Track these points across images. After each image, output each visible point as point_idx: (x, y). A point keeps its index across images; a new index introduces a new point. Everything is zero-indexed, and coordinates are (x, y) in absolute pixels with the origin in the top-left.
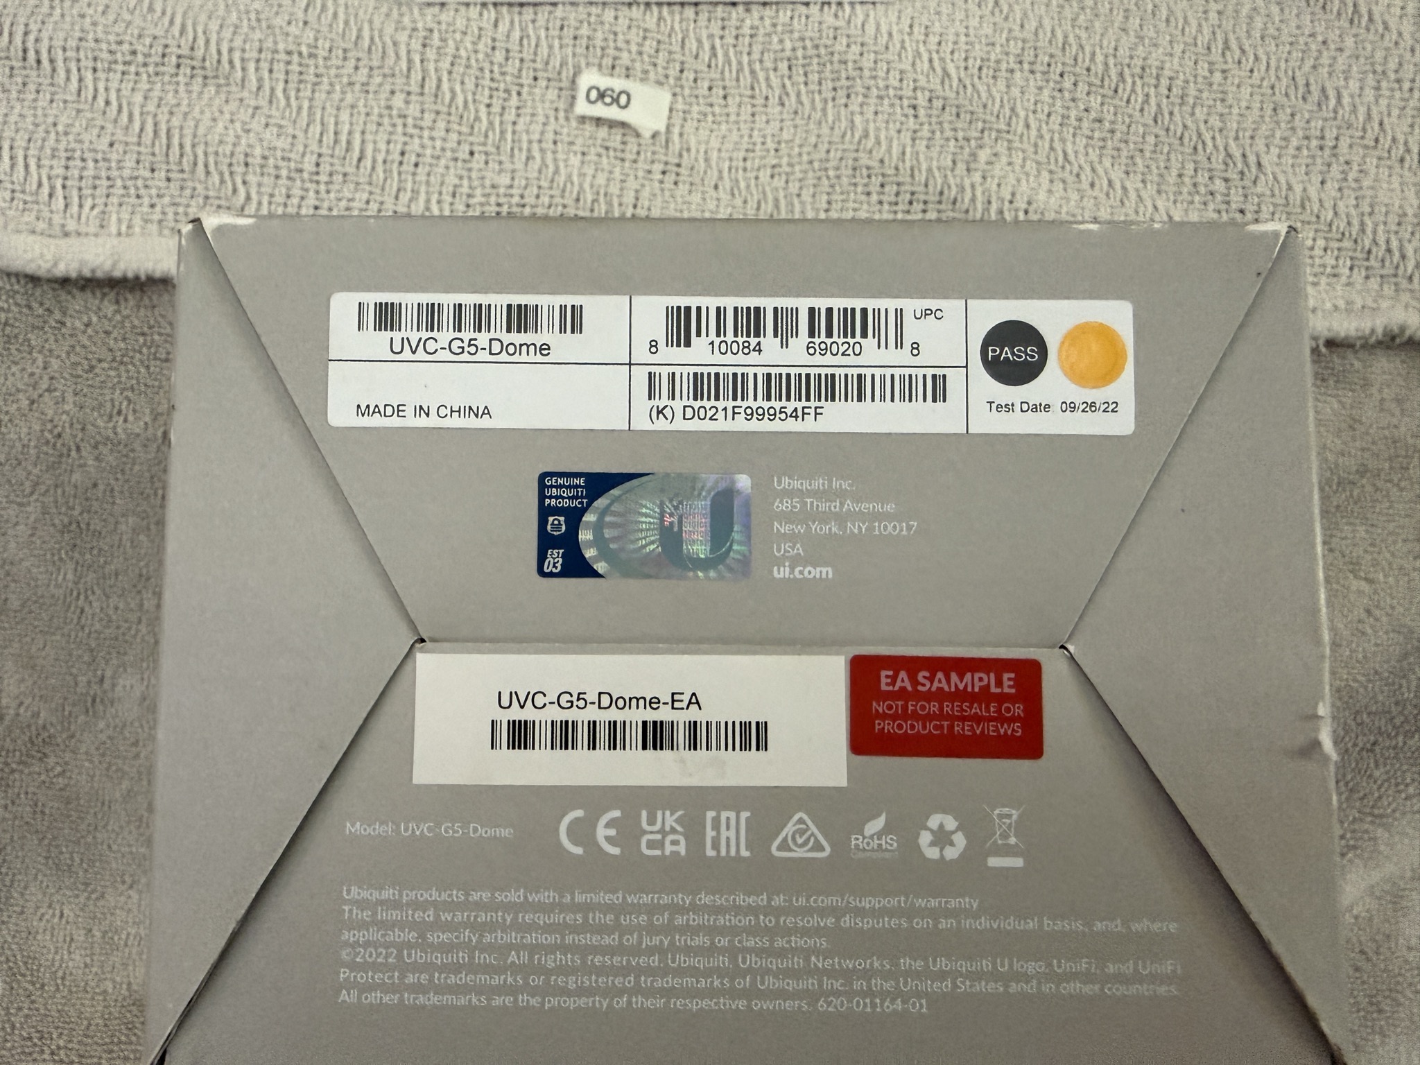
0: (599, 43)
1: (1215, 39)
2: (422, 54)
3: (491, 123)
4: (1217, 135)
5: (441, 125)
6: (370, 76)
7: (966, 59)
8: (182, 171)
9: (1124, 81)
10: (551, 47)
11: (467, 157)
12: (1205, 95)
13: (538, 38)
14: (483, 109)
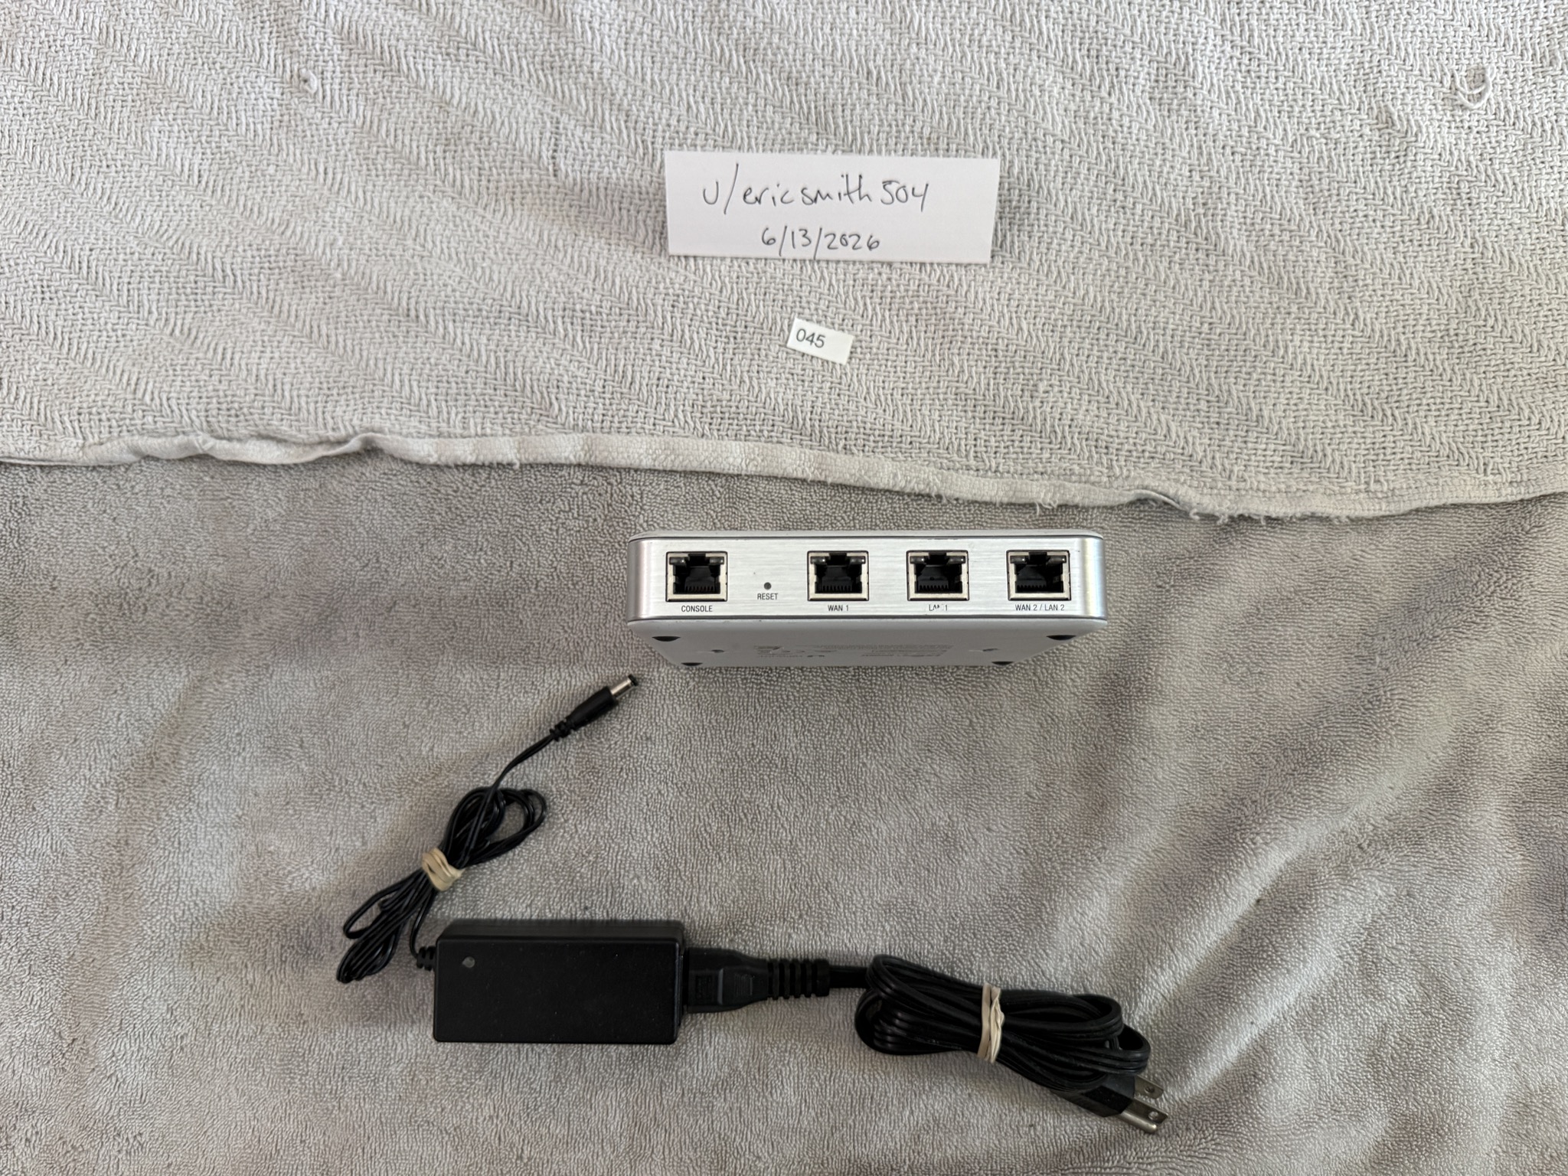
0: (790, 304)
1: (1205, 301)
2: (672, 312)
3: (717, 359)
4: (1203, 369)
5: (685, 360)
6: (637, 327)
7: (1035, 318)
8: (516, 391)
9: (1141, 332)
10: (758, 307)
11: (701, 381)
12: (1197, 340)
13: (750, 300)
14: (711, 349)
